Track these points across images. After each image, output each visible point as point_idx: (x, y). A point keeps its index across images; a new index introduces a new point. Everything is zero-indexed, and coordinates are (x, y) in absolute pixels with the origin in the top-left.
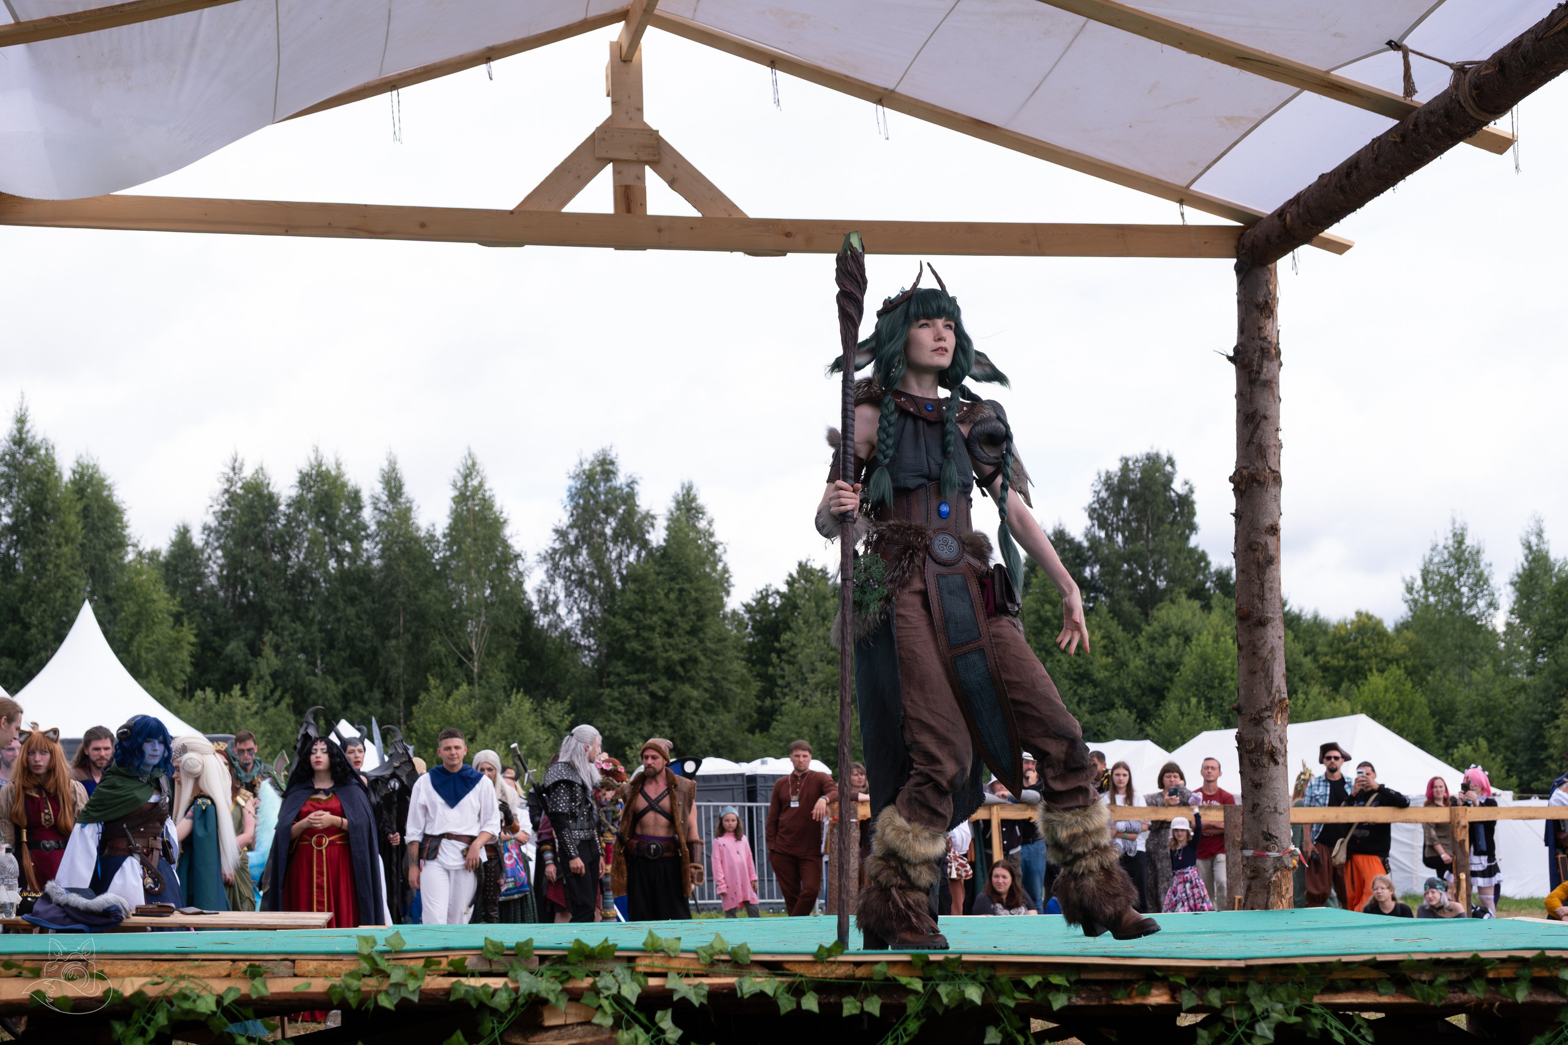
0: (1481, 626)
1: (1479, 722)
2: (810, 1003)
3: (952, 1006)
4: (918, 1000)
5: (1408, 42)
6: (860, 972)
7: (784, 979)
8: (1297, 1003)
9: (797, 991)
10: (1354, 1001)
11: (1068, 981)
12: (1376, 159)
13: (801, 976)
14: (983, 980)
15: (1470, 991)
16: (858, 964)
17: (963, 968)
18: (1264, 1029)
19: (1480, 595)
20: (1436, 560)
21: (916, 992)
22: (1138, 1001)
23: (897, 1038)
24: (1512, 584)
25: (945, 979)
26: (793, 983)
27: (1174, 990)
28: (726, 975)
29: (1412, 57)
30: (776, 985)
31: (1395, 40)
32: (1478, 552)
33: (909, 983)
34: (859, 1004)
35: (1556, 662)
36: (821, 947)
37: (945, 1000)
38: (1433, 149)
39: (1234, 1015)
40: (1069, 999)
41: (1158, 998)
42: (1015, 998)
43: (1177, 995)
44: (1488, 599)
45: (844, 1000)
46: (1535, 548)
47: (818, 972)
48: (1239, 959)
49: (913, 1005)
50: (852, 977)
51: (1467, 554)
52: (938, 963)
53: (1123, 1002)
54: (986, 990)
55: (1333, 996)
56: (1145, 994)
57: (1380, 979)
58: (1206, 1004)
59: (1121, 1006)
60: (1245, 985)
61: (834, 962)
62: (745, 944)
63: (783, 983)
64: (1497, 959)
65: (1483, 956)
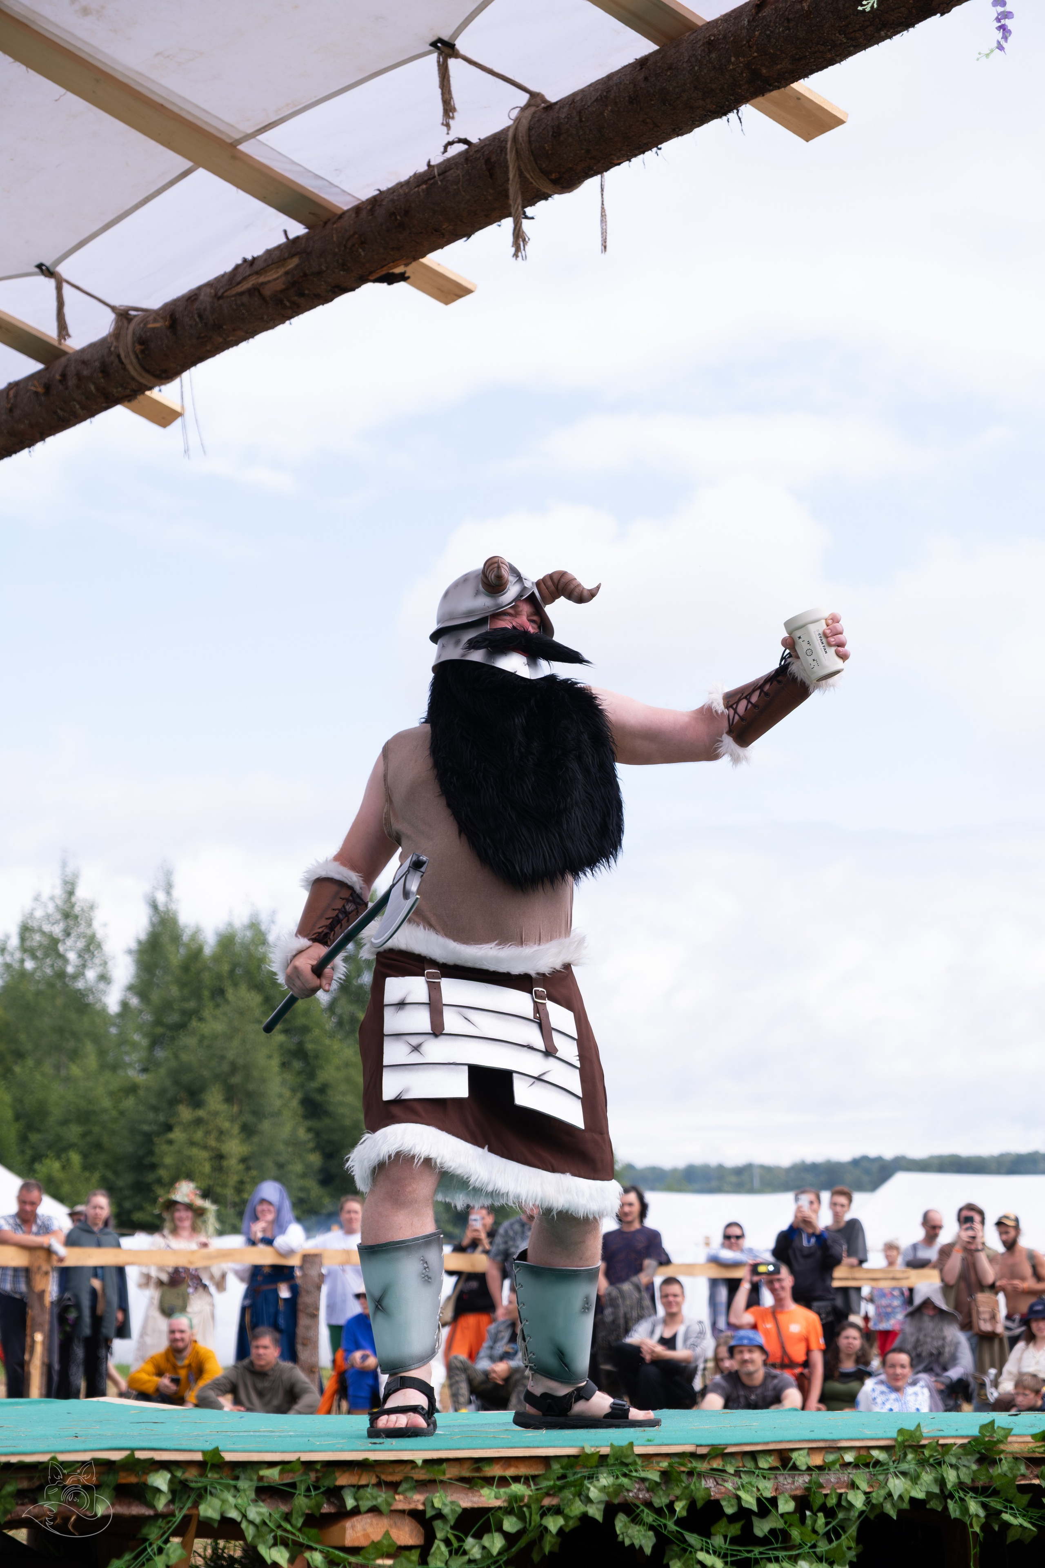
0: (88, 1005)
1: (74, 1132)
5: (62, 269)
12: (11, 410)
19: (89, 964)
20: (39, 914)
24: (130, 952)
29: (66, 288)
31: (48, 263)
32: (92, 907)
35: (176, 1056)
38: (83, 408)
44: (99, 970)
46: (161, 908)
51: (77, 910)
64: (78, 1462)
65: (62, 1458)
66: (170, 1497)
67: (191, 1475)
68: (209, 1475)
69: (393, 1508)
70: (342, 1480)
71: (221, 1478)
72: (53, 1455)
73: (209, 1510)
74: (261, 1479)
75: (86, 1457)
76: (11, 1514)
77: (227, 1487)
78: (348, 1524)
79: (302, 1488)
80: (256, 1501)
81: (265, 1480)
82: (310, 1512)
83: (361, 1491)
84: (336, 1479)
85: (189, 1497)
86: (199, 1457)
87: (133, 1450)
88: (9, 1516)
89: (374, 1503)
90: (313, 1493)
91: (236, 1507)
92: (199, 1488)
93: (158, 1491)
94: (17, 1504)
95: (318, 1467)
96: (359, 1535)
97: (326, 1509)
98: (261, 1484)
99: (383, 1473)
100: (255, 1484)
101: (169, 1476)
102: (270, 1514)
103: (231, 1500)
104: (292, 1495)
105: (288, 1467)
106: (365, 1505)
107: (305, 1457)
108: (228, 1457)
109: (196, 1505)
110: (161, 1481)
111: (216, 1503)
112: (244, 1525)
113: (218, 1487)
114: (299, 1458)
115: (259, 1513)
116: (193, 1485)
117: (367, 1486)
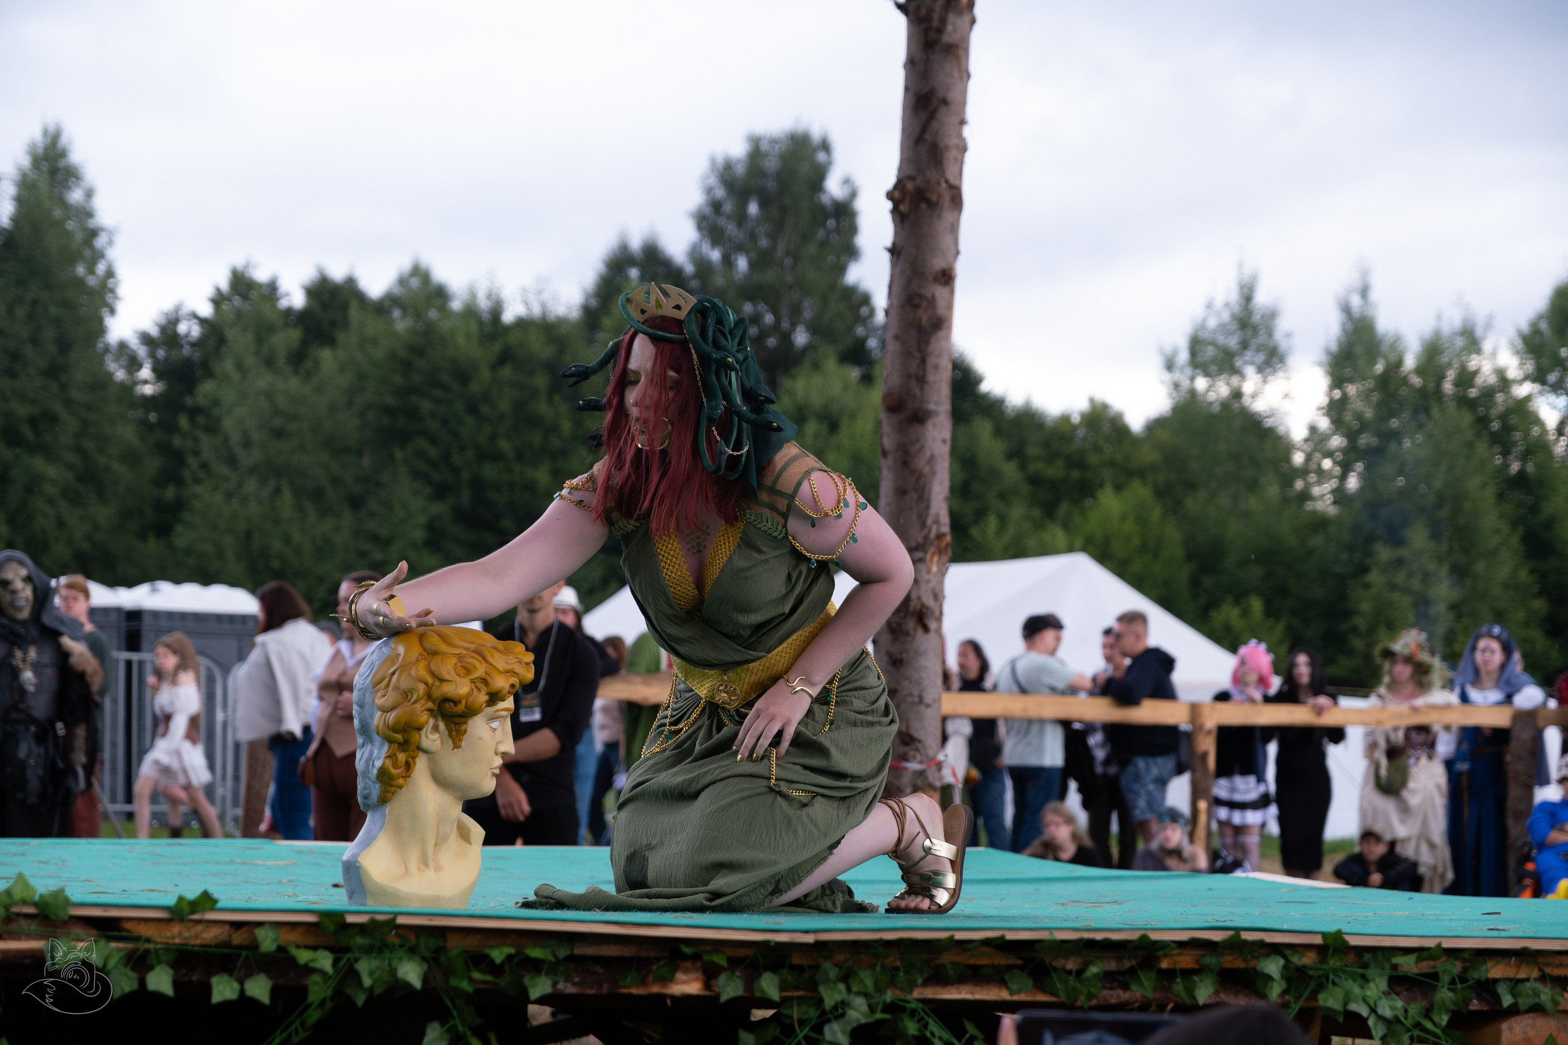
2: (161, 981)
3: (378, 991)
4: (325, 981)
6: (238, 938)
7: (121, 945)
8: (889, 996)
9: (140, 963)
10: (969, 997)
11: (555, 956)
13: (148, 940)
14: (427, 954)
15: (1134, 987)
16: (237, 925)
17: (397, 935)
18: (837, 1033)
21: (323, 973)
22: (655, 989)
23: (290, 1035)
25: (369, 950)
26: (135, 951)
27: (710, 974)
28: (29, 936)
30: (106, 952)
33: (313, 960)
34: (236, 986)
36: (181, 899)
37: (367, 982)
39: (795, 1013)
40: (554, 984)
41: (687, 985)
42: (471, 980)
43: (713, 982)
45: (214, 980)
47: (176, 935)
48: (807, 932)
49: (318, 990)
50: (227, 944)
52: (361, 928)
53: (634, 991)
54: (430, 968)
55: (938, 989)
56: (668, 980)
57: (1010, 968)
58: (758, 994)
59: (631, 995)
60: (816, 967)
61: (199, 922)
62: (61, 891)
63: (119, 950)
64: (1174, 942)
65: (1154, 936)
66: (1284, 985)
67: (1308, 959)
68: (1331, 962)
69: (1560, 1008)
70: (1496, 971)
71: (1346, 966)
72: (1143, 932)
73: (1330, 1000)
74: (1395, 967)
75: (1184, 937)
76: (1097, 998)
77: (1353, 977)
78: (1504, 1026)
79: (1446, 979)
80: (1390, 993)
81: (1400, 969)
82: (1456, 1008)
83: (1520, 986)
84: (1487, 971)
85: (1308, 986)
86: (1318, 940)
87: (1238, 930)
88: (1094, 1002)
89: (1537, 1001)
90: (1459, 986)
91: (1364, 1000)
92: (1319, 977)
93: (1269, 978)
94: (1104, 988)
95: (1466, 956)
96: (1518, 1038)
97: (1475, 1005)
98: (1395, 973)
99: (1548, 965)
100: (1388, 972)
101: (1282, 962)
102: (1406, 1011)
103: (1357, 990)
104: (1434, 988)
105: (1425, 953)
106: (1524, 1003)
107: (1446, 944)
108: (1354, 941)
109: (1314, 996)
110: (1273, 967)
111: (1339, 992)
112: (1371, 1022)
113: (1342, 975)
114: (1439, 945)
115: (1392, 1008)
116: (1311, 973)
117: (1528, 980)
